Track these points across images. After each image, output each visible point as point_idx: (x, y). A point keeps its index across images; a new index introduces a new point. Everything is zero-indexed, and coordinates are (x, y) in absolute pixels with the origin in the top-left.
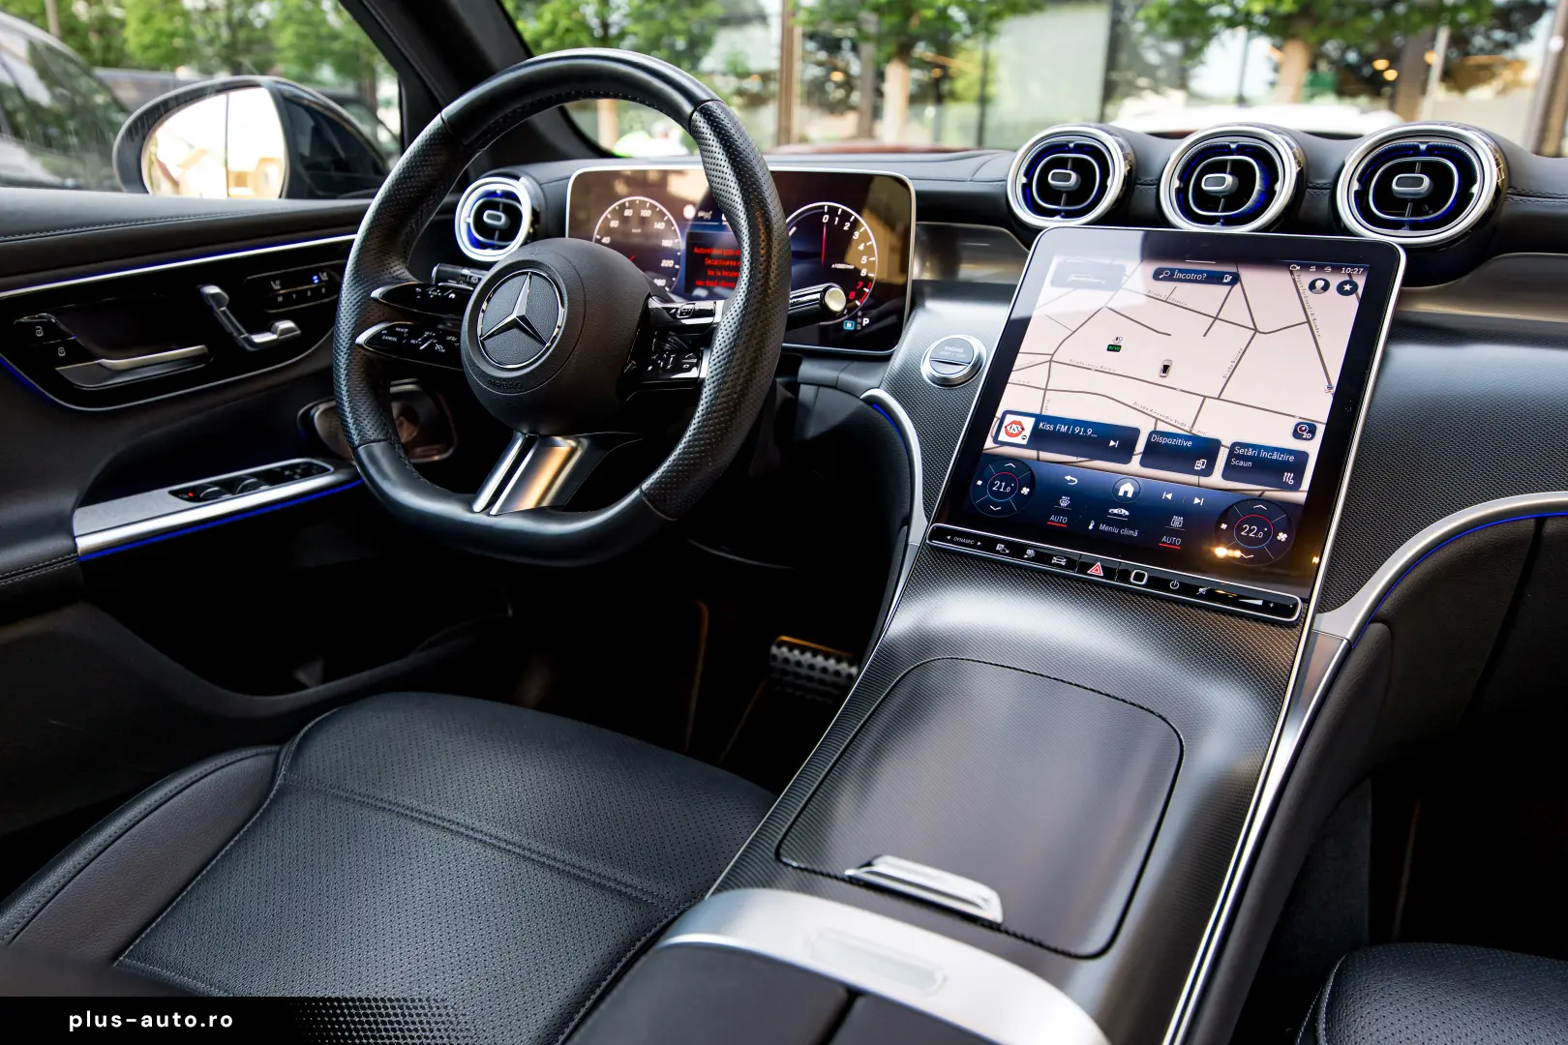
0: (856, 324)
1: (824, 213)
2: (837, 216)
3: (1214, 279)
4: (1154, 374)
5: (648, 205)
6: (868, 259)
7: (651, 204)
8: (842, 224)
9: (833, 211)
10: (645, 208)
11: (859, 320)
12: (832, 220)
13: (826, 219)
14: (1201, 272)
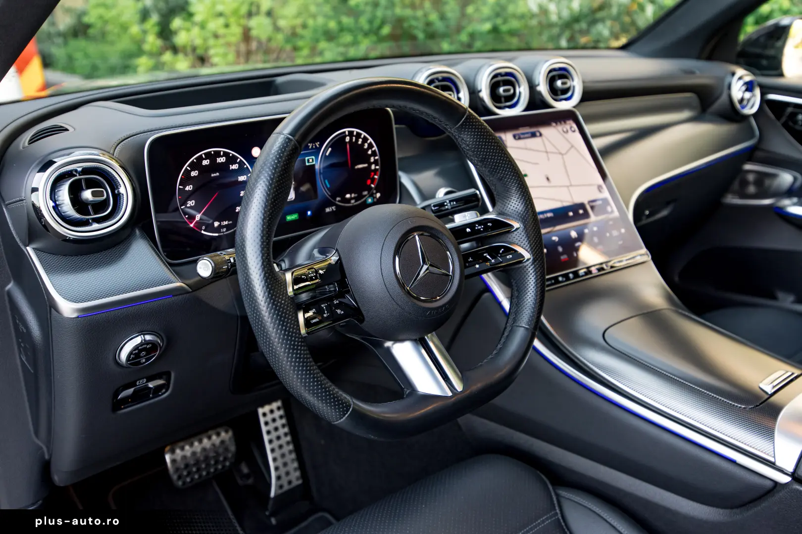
0: (374, 198)
1: (346, 136)
2: (354, 136)
3: (533, 135)
4: (546, 183)
5: (222, 153)
6: (374, 158)
7: (224, 152)
8: (357, 140)
9: (351, 133)
10: (220, 156)
11: (374, 196)
12: (351, 139)
13: (348, 139)
14: (527, 133)
